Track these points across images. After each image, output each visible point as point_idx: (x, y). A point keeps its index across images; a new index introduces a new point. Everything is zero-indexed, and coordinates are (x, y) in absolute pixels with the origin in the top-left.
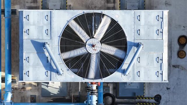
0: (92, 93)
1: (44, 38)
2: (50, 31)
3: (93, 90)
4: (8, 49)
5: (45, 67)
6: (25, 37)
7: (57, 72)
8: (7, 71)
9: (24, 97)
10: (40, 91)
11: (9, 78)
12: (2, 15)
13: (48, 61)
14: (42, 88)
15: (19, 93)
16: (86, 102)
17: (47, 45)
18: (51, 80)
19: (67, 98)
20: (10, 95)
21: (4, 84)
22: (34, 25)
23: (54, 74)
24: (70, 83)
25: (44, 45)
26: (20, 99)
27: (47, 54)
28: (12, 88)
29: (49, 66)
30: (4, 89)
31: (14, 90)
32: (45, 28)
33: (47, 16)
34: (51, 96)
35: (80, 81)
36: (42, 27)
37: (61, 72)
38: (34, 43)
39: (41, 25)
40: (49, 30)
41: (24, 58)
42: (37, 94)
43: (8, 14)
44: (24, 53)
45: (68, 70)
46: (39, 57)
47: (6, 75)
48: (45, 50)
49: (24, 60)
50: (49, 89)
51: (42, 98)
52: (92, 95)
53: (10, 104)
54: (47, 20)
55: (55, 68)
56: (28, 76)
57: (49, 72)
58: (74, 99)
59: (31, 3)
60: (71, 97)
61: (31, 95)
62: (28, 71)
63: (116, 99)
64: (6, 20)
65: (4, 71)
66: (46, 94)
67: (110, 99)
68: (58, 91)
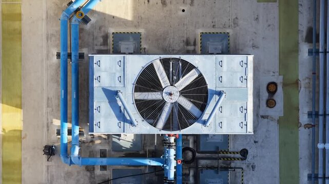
0: (170, 146)
1: (117, 86)
2: (123, 79)
3: (170, 143)
4: (75, 97)
5: (118, 118)
6: (96, 84)
7: (131, 123)
8: (74, 122)
9: (93, 151)
10: (111, 144)
11: (77, 130)
12: (68, 59)
13: (121, 111)
14: (114, 142)
15: (88, 146)
16: (163, 157)
17: (120, 94)
18: (124, 132)
19: (141, 153)
20: (77, 149)
21: (70, 137)
22: (106, 71)
23: (127, 125)
24: (145, 135)
25: (116, 93)
26: (88, 154)
27: (120, 104)
28: (80, 141)
29: (122, 116)
30: (70, 142)
31: (82, 143)
32: (118, 75)
33: (120, 61)
34: (123, 151)
35: (156, 133)
36: (115, 73)
37: (136, 123)
38: (105, 91)
39: (114, 71)
40: (122, 77)
41: (94, 108)
42: (107, 148)
43: (76, 58)
44: (94, 103)
45: (143, 121)
46: (111, 106)
47: (73, 126)
48: (118, 99)
49: (94, 110)
50: (122, 143)
51: (113, 153)
52: (169, 148)
53: (77, 159)
54: (120, 66)
55: (128, 118)
56: (99, 127)
57: (122, 123)
58: (149, 154)
59: (101, 45)
60: (146, 152)
61: (100, 150)
62: (99, 122)
63: (197, 155)
64: (73, 64)
65: (71, 122)
66: (117, 148)
67: (190, 154)
68: (131, 145)
